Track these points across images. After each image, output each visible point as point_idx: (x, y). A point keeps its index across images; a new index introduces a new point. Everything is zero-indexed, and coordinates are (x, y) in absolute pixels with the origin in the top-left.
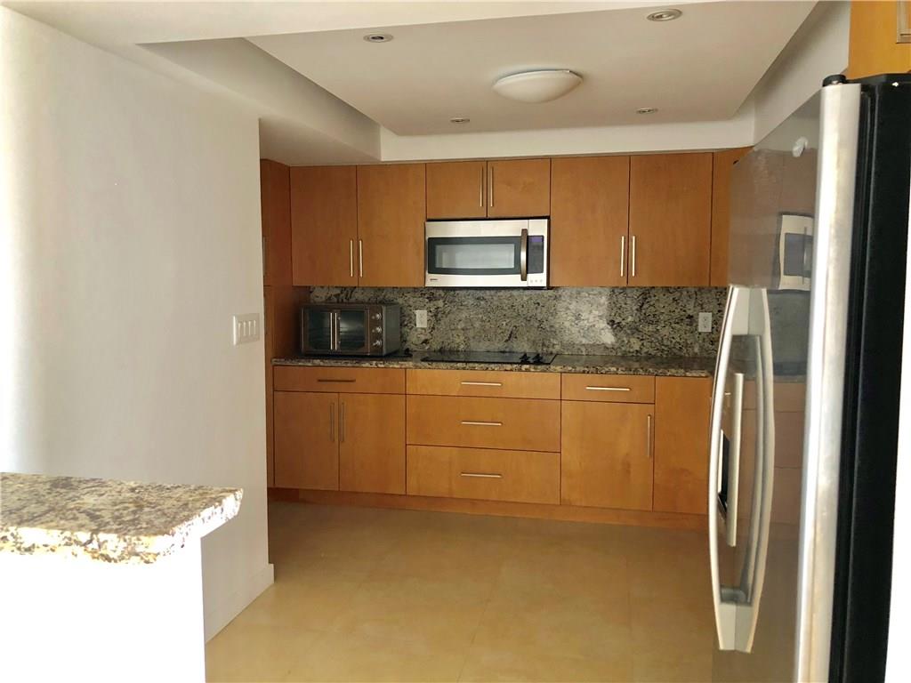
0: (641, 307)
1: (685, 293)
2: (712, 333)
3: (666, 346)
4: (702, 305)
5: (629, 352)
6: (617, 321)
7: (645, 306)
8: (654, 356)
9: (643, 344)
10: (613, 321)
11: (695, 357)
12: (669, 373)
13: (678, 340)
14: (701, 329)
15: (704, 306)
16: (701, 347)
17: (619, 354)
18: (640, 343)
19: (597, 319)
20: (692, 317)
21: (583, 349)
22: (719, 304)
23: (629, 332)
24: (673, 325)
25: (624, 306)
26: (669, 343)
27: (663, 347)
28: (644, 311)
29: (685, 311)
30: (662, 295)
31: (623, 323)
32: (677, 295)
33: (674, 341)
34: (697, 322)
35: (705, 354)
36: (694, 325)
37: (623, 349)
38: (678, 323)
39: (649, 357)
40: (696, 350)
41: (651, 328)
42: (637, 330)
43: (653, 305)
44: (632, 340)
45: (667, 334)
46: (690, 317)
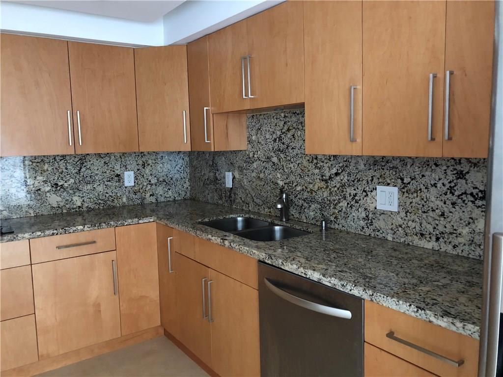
0: (79, 170)
1: (113, 157)
2: (135, 186)
3: (102, 200)
4: (126, 166)
5: (73, 209)
6: (60, 184)
7: (83, 169)
8: (93, 210)
9: (83, 201)
10: (57, 184)
11: (124, 206)
12: (126, 223)
13: (111, 194)
14: (127, 184)
15: (128, 166)
16: (128, 198)
17: (65, 211)
18: (81, 200)
19: (42, 183)
20: (120, 175)
21: (31, 211)
22: (138, 165)
23: (71, 192)
24: (106, 183)
25: (64, 170)
26: (104, 198)
27: (100, 201)
28: (82, 174)
29: (114, 171)
30: (95, 160)
31: (66, 185)
32: (107, 159)
33: (107, 195)
34: (124, 179)
35: (131, 203)
36: (122, 181)
37: (67, 206)
38: (109, 181)
39: (89, 210)
40: (124, 200)
41: (89, 187)
42: (78, 190)
43: (89, 169)
44: (75, 198)
45: (102, 190)
46: (118, 176)
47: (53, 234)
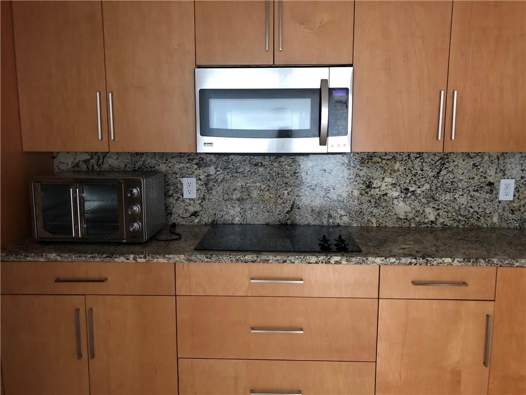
0: (438, 173)
1: (486, 158)
2: (513, 201)
3: (463, 216)
4: (504, 171)
5: (424, 223)
6: (411, 189)
7: (442, 173)
8: (450, 228)
9: (438, 214)
10: (407, 189)
11: (493, 229)
12: (517, 264)
13: (476, 209)
14: (502, 197)
15: (507, 172)
16: (501, 217)
17: (413, 225)
18: (436, 214)
19: (390, 187)
20: (493, 184)
21: (374, 220)
22: (522, 170)
23: (424, 201)
24: (472, 193)
25: (419, 172)
26: (467, 213)
27: (460, 217)
28: (441, 178)
29: (485, 178)
30: (461, 161)
31: (419, 191)
32: (478, 160)
33: (472, 210)
34: (498, 190)
35: (504, 225)
36: (495, 192)
37: (417, 219)
38: (477, 191)
39: (445, 228)
40: (495, 219)
41: (448, 196)
42: (433, 199)
43: (452, 172)
44: (428, 210)
45: (465, 203)
46: (490, 184)
47: (410, 263)
